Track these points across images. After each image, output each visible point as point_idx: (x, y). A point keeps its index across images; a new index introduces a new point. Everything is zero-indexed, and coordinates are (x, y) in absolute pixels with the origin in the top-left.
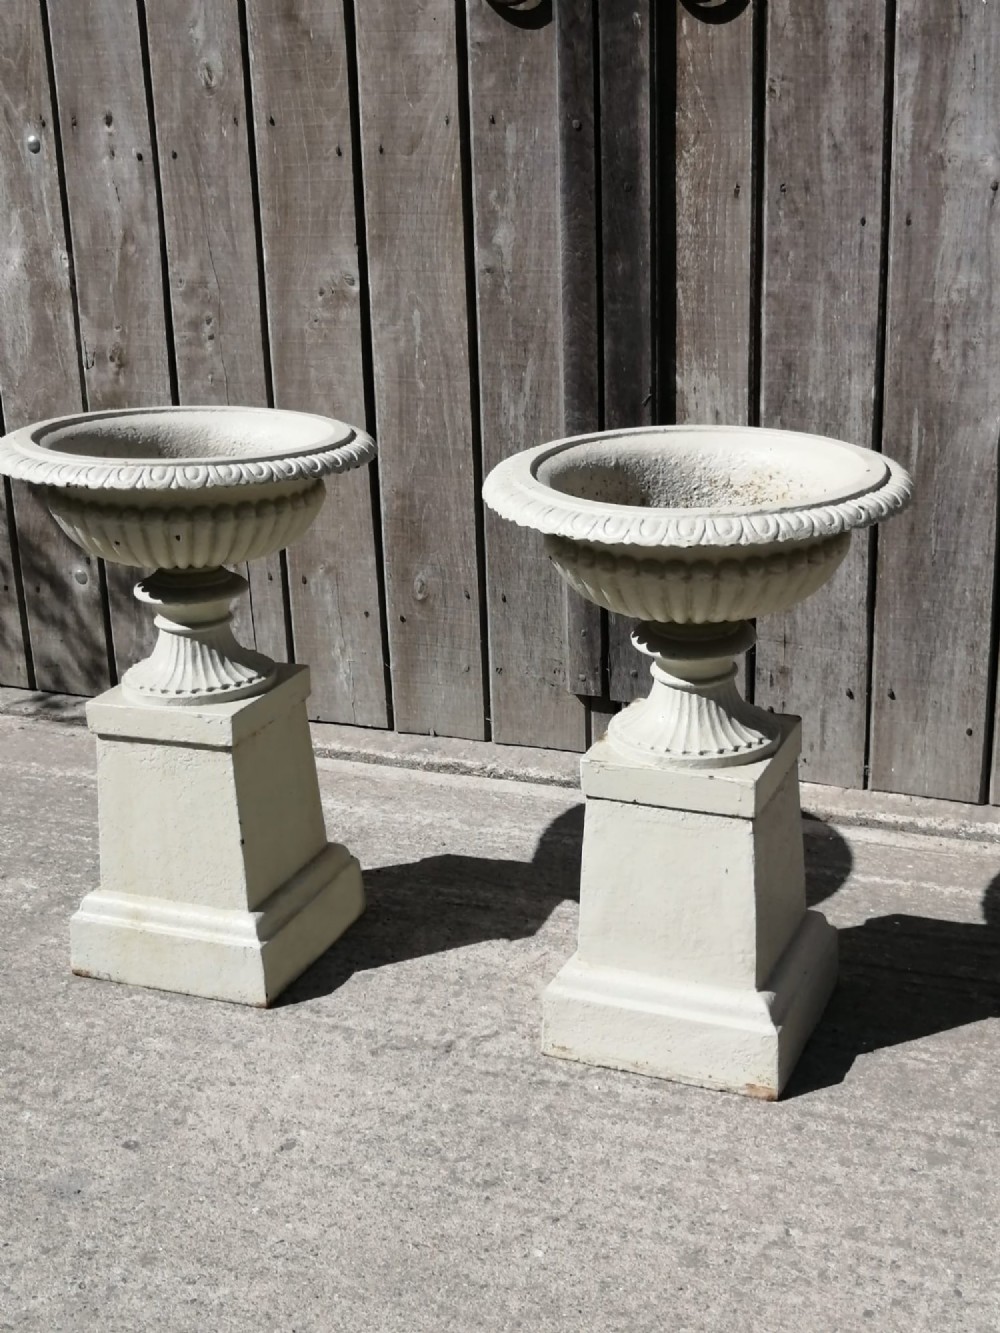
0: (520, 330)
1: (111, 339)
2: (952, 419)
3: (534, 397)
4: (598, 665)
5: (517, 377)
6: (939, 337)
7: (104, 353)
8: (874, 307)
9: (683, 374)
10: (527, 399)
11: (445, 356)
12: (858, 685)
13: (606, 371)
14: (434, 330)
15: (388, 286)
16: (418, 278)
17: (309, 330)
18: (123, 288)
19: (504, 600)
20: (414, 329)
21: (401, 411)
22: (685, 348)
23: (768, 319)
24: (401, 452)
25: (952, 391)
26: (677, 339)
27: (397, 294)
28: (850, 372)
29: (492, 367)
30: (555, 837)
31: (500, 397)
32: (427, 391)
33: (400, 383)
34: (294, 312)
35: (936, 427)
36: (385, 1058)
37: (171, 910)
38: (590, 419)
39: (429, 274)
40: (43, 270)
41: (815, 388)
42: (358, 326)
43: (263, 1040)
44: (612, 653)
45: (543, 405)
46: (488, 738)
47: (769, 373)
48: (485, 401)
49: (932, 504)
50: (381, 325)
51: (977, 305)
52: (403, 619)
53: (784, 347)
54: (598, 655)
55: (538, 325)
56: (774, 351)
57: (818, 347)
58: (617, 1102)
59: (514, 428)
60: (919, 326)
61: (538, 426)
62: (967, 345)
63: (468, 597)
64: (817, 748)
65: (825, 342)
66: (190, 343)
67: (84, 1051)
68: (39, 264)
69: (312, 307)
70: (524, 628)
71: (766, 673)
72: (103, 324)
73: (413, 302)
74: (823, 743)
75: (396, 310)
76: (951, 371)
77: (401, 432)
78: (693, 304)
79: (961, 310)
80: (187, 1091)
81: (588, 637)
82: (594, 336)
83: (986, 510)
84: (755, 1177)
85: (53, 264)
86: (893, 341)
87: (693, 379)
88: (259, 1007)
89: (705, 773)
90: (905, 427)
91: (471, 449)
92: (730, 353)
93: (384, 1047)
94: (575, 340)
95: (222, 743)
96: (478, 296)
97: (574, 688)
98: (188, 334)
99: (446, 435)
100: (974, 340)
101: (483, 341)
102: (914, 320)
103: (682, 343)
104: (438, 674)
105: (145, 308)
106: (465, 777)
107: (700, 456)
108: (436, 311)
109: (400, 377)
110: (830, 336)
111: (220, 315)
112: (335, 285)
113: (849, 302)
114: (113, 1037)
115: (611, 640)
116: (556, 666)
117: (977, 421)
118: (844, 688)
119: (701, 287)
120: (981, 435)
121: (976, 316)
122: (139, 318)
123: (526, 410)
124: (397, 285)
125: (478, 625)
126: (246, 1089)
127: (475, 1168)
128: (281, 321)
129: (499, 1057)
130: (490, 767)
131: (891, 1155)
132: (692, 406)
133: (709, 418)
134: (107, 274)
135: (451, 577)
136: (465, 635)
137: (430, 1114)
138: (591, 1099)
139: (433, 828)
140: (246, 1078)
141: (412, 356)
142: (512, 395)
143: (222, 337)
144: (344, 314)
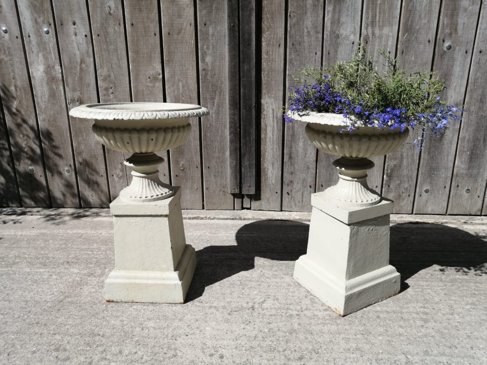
0: (213, 87)
1: (77, 95)
3: (218, 107)
4: (238, 184)
5: (213, 101)
7: (75, 99)
9: (263, 99)
10: (216, 108)
11: (189, 96)
12: (313, 184)
13: (241, 98)
14: (186, 88)
15: (171, 75)
16: (181, 73)
17: (145, 90)
18: (81, 79)
19: (209, 168)
20: (180, 88)
22: (264, 91)
23: (288, 82)
26: (262, 89)
27: (174, 78)
29: (205, 99)
30: (240, 235)
34: (140, 84)
36: (234, 316)
37: (144, 274)
38: (237, 113)
39: (184, 71)
40: (52, 73)
42: (162, 88)
43: (188, 316)
44: (242, 180)
45: (220, 108)
46: (203, 209)
50: (169, 87)
52: (176, 176)
54: (238, 181)
55: (219, 86)
58: (319, 318)
59: (212, 117)
61: (219, 116)
63: (197, 168)
64: (301, 202)
66: (105, 95)
67: (124, 332)
68: (50, 71)
69: (146, 82)
70: (215, 176)
71: (286, 183)
72: (74, 90)
73: (179, 80)
74: (303, 200)
75: (174, 82)
78: (266, 78)
80: (171, 341)
81: (236, 176)
82: (238, 88)
84: (381, 338)
85: (55, 71)
87: (266, 100)
88: (181, 303)
91: (198, 124)
92: (277, 92)
93: (231, 311)
94: (232, 89)
95: (165, 214)
96: (200, 77)
97: (230, 192)
98: (104, 92)
101: (202, 91)
104: (188, 191)
105: (89, 85)
106: (202, 220)
108: (187, 82)
111: (115, 86)
112: (154, 75)
114: (133, 324)
115: (242, 177)
116: (225, 185)
118: (308, 185)
119: (268, 74)
122: (87, 88)
123: (215, 111)
124: (174, 75)
125: (200, 176)
126: (193, 337)
127: (292, 353)
128: (136, 87)
129: (271, 308)
130: (208, 217)
131: (412, 321)
132: (266, 108)
133: (271, 111)
134: (75, 74)
135: (192, 162)
136: (196, 179)
137: (263, 334)
138: (310, 318)
139: (202, 236)
140: (190, 332)
141: (179, 96)
142: (211, 107)
143: (116, 93)
144: (157, 84)
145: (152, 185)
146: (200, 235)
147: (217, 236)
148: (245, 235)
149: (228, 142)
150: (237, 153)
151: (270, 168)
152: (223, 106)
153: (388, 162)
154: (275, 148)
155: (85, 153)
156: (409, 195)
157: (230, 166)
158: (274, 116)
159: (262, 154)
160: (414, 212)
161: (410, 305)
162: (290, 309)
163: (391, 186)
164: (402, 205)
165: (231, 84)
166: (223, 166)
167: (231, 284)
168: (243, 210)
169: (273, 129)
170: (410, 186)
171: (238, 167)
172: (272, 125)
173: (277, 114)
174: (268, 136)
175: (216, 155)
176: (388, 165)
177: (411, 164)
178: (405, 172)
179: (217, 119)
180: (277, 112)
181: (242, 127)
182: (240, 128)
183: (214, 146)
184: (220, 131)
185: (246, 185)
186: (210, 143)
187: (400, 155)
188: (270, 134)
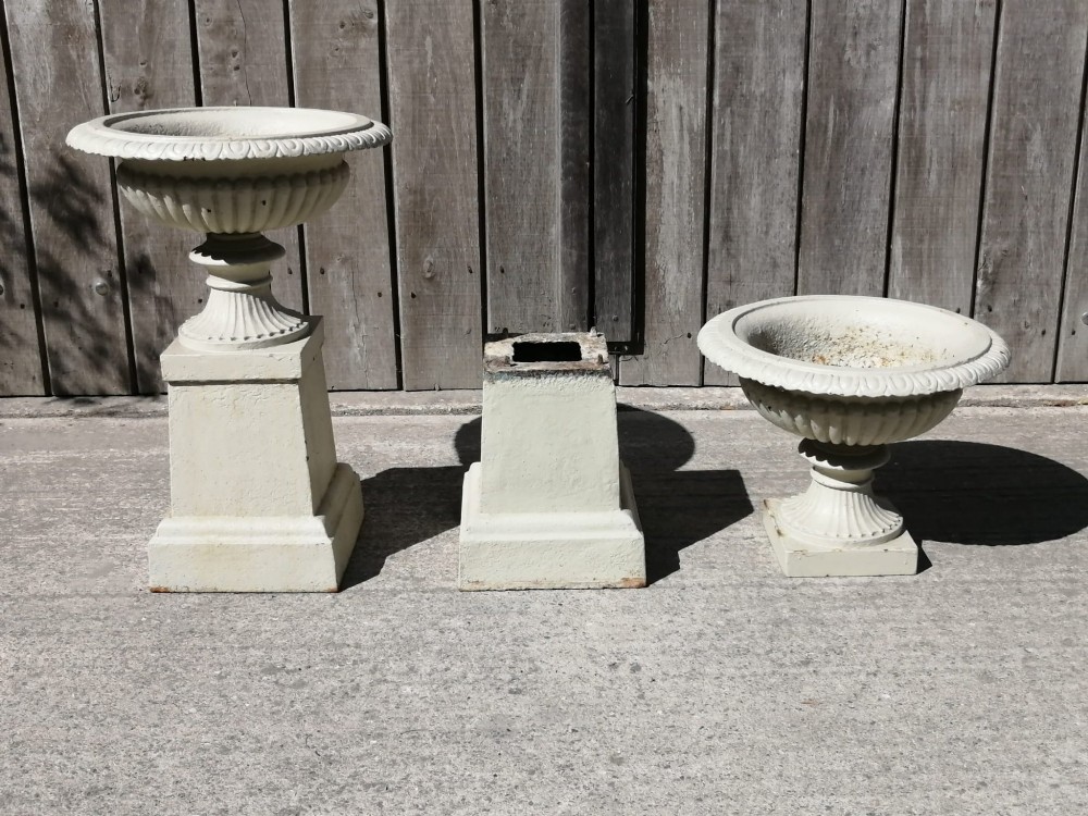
0: (520, 50)
1: (136, 74)
2: (858, 102)
3: (530, 104)
4: (585, 315)
5: (517, 88)
6: (849, 42)
7: (129, 87)
8: (802, 21)
9: (653, 79)
10: (524, 105)
11: (452, 72)
13: (596, 78)
14: (444, 53)
15: (404, 18)
16: (430, 11)
17: (331, 58)
18: (149, 30)
19: (503, 271)
20: (426, 53)
21: (413, 122)
22: (656, 58)
23: (721, 33)
24: (414, 156)
25: (858, 82)
26: (649, 52)
27: (411, 24)
28: (784, 72)
29: (495, 80)
31: (501, 107)
32: (437, 102)
33: (413, 98)
34: (316, 42)
35: (846, 108)
38: (583, 118)
39: (440, 7)
40: (67, 15)
42: (377, 52)
44: (597, 304)
45: (538, 108)
47: (723, 74)
48: (489, 109)
49: (842, 167)
50: (397, 51)
51: (877, 17)
53: (734, 54)
54: (586, 307)
55: (534, 45)
56: (726, 58)
57: (759, 53)
59: (513, 129)
60: (835, 33)
61: (533, 127)
62: (870, 46)
63: (471, 272)
65: (765, 48)
66: (216, 74)
67: (401, 638)
68: (62, 10)
69: (333, 38)
70: (519, 294)
71: (716, 307)
72: (128, 60)
73: (425, 31)
75: (411, 38)
76: (857, 66)
77: (414, 138)
78: (662, 24)
79: (865, 22)
80: (517, 649)
81: (578, 293)
82: (587, 51)
83: (883, 167)
85: (77, 9)
86: (816, 45)
87: (662, 82)
90: (824, 110)
91: (475, 149)
92: (692, 61)
94: (571, 55)
96: (483, 23)
98: (215, 66)
99: (453, 140)
100: (875, 43)
101: (488, 61)
102: (831, 29)
103: (653, 55)
104: (443, 338)
105: (172, 46)
108: (446, 35)
109: (413, 93)
110: (769, 44)
111: (245, 51)
112: (355, 19)
113: (784, 18)
114: (415, 624)
115: (597, 293)
116: (546, 320)
117: (877, 102)
119: (668, 12)
120: (880, 113)
121: (876, 26)
122: (165, 54)
123: (523, 115)
124: (411, 17)
125: (479, 294)
126: (561, 638)
127: (785, 656)
128: (304, 51)
129: (723, 586)
131: (1040, 596)
132: (660, 104)
133: (674, 112)
134: (133, 16)
135: (456, 257)
136: (468, 304)
137: (715, 629)
138: (815, 599)
140: (553, 632)
141: (424, 75)
142: (512, 102)
143: (247, 67)
144: (363, 43)
149: (559, 201)
150: (582, 229)
151: (672, 267)
152: (544, 101)
153: (986, 244)
154: (685, 213)
155: (152, 238)
156: (1044, 333)
157: (564, 264)
158: (682, 126)
159: (648, 228)
160: (1058, 379)
161: (1036, 568)
162: (768, 586)
163: (996, 309)
164: (1027, 358)
165: (568, 42)
166: (543, 267)
169: (680, 162)
170: (1046, 307)
171: (585, 266)
172: (677, 149)
173: (690, 120)
174: (667, 180)
175: (524, 234)
176: (987, 253)
177: (1046, 249)
178: (1032, 270)
179: (528, 135)
180: (690, 116)
181: (596, 157)
182: (591, 160)
183: (519, 211)
184: (535, 169)
185: (607, 316)
186: (506, 203)
187: (1017, 225)
188: (671, 174)
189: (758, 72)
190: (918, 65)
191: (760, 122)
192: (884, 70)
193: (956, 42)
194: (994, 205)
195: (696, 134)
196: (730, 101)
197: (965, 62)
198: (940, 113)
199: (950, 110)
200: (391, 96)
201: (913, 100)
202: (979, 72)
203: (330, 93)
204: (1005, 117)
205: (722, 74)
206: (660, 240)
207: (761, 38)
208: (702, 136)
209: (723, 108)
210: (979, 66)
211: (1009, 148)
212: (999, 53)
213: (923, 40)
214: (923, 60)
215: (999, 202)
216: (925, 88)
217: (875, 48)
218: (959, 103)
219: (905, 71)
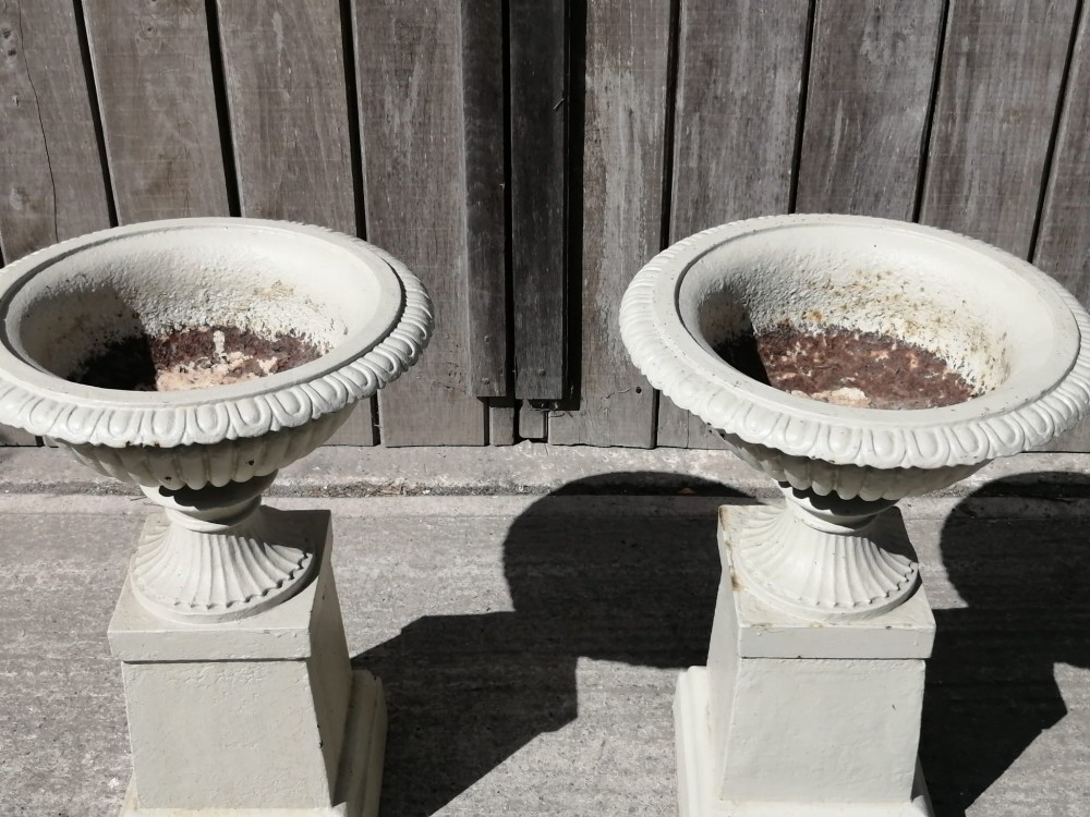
0: (405, 32)
2: (877, 108)
3: (422, 103)
4: (503, 367)
5: (403, 83)
6: (869, 29)
9: (593, 74)
10: (414, 104)
11: (313, 62)
13: (513, 75)
17: (142, 40)
20: (275, 35)
21: (262, 125)
22: (596, 46)
23: (690, 15)
24: (265, 167)
25: (878, 83)
26: (588, 37)
28: (775, 68)
29: (374, 73)
31: (383, 107)
32: (294, 100)
33: (260, 94)
34: (120, 20)
35: (859, 117)
38: (495, 127)
41: (737, 83)
42: (205, 34)
44: (517, 355)
45: (432, 107)
48: (365, 110)
49: (849, 191)
50: (234, 32)
53: (706, 43)
54: (503, 358)
55: (425, 26)
56: (694, 47)
57: (742, 43)
59: (401, 135)
60: (849, 18)
61: (427, 133)
62: (898, 36)
65: (749, 36)
69: (143, 14)
73: (272, 5)
75: (252, 14)
76: (878, 62)
77: (264, 146)
82: (499, 40)
83: (905, 194)
86: (822, 32)
87: (605, 78)
89: (879, 622)
90: (829, 118)
91: (349, 160)
92: (646, 50)
94: (477, 45)
97: (476, 391)
99: (318, 148)
100: (905, 32)
101: (361, 46)
102: (845, 12)
103: (592, 43)
106: (378, 499)
107: (798, 258)
108: (301, 14)
109: (260, 88)
110: (755, 31)
111: (22, 28)
115: (517, 343)
116: (452, 368)
117: (903, 110)
120: (905, 125)
121: (909, 7)
123: (413, 117)
128: (104, 32)
130: (397, 482)
132: (601, 104)
133: (622, 116)
139: (388, 581)
141: (274, 64)
142: (397, 101)
143: (26, 52)
144: (186, 21)
145: (242, 552)
146: (381, 576)
147: (441, 579)
148: (535, 573)
149: (465, 230)
150: (497, 266)
154: (635, 243)
157: (473, 308)
158: (632, 135)
159: (586, 262)
165: (470, 25)
166: (446, 306)
167: (509, 803)
168: (519, 447)
169: (629, 181)
171: (501, 310)
172: (625, 165)
173: (644, 127)
174: (611, 203)
175: (419, 266)
179: (421, 144)
180: (642, 121)
181: (514, 177)
182: (508, 180)
183: (412, 239)
184: (431, 187)
185: (531, 369)
186: (394, 228)
187: (1079, 267)
188: (616, 196)
189: (739, 67)
190: (963, 61)
191: (739, 133)
192: (915, 69)
193: (1020, 33)
194: (1051, 243)
195: (651, 146)
196: (699, 104)
197: (1029, 59)
198: (988, 125)
199: (1003, 121)
200: (229, 92)
201: (952, 107)
202: (1047, 74)
203: (144, 87)
204: (1077, 134)
205: (689, 70)
206: (601, 276)
207: (744, 21)
208: (659, 149)
209: (688, 114)
210: (1048, 66)
211: (1079, 172)
212: (1078, 47)
213: (973, 30)
214: (970, 56)
215: (1058, 238)
216: (969, 92)
217: (904, 39)
218: (1015, 113)
219: (944, 69)
